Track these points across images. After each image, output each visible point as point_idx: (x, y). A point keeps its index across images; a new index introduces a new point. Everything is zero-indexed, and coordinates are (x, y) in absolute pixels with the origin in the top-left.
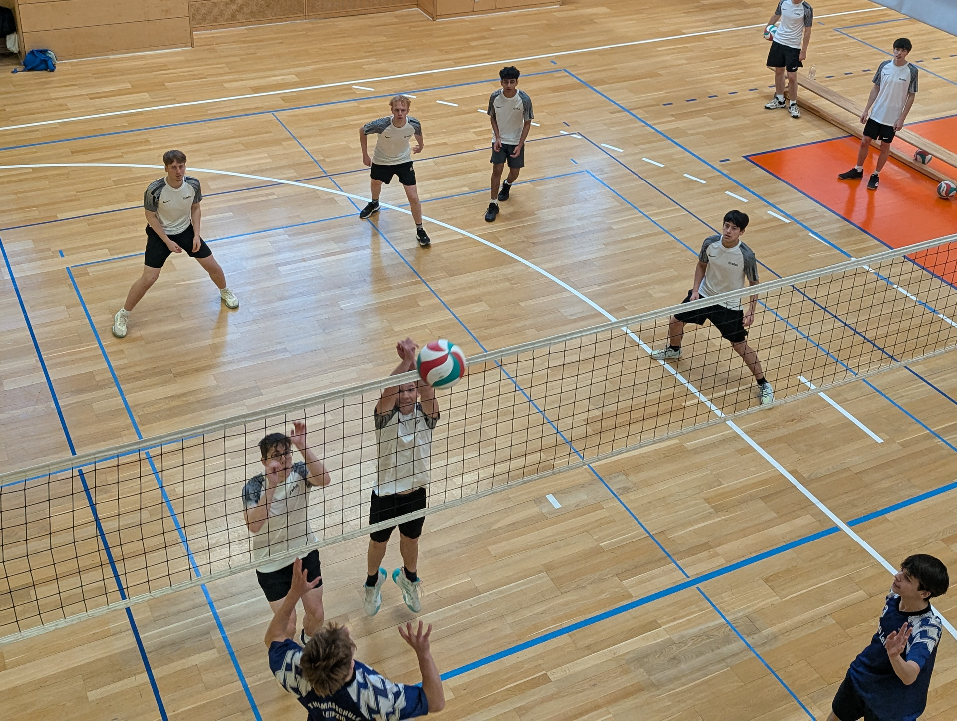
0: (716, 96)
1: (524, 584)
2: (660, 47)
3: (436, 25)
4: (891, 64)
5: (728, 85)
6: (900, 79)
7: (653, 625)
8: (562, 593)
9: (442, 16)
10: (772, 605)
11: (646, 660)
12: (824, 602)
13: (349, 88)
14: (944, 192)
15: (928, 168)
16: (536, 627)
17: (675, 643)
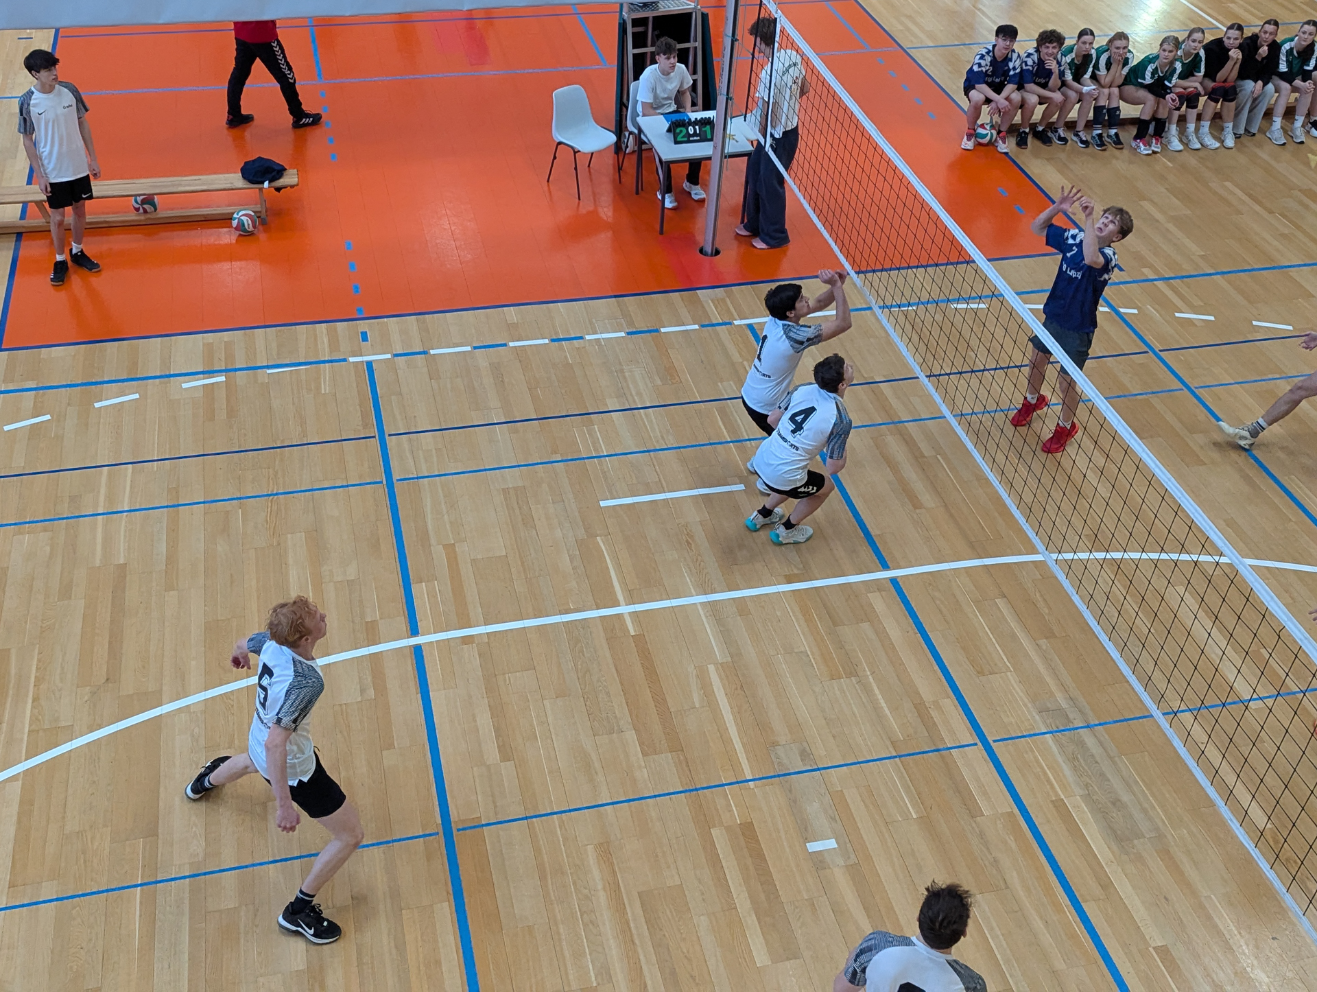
1: (991, 929)
6: (64, 108)
7: (1059, 806)
10: (1020, 682)
11: (1119, 832)
16: (1073, 936)
17: (1089, 794)
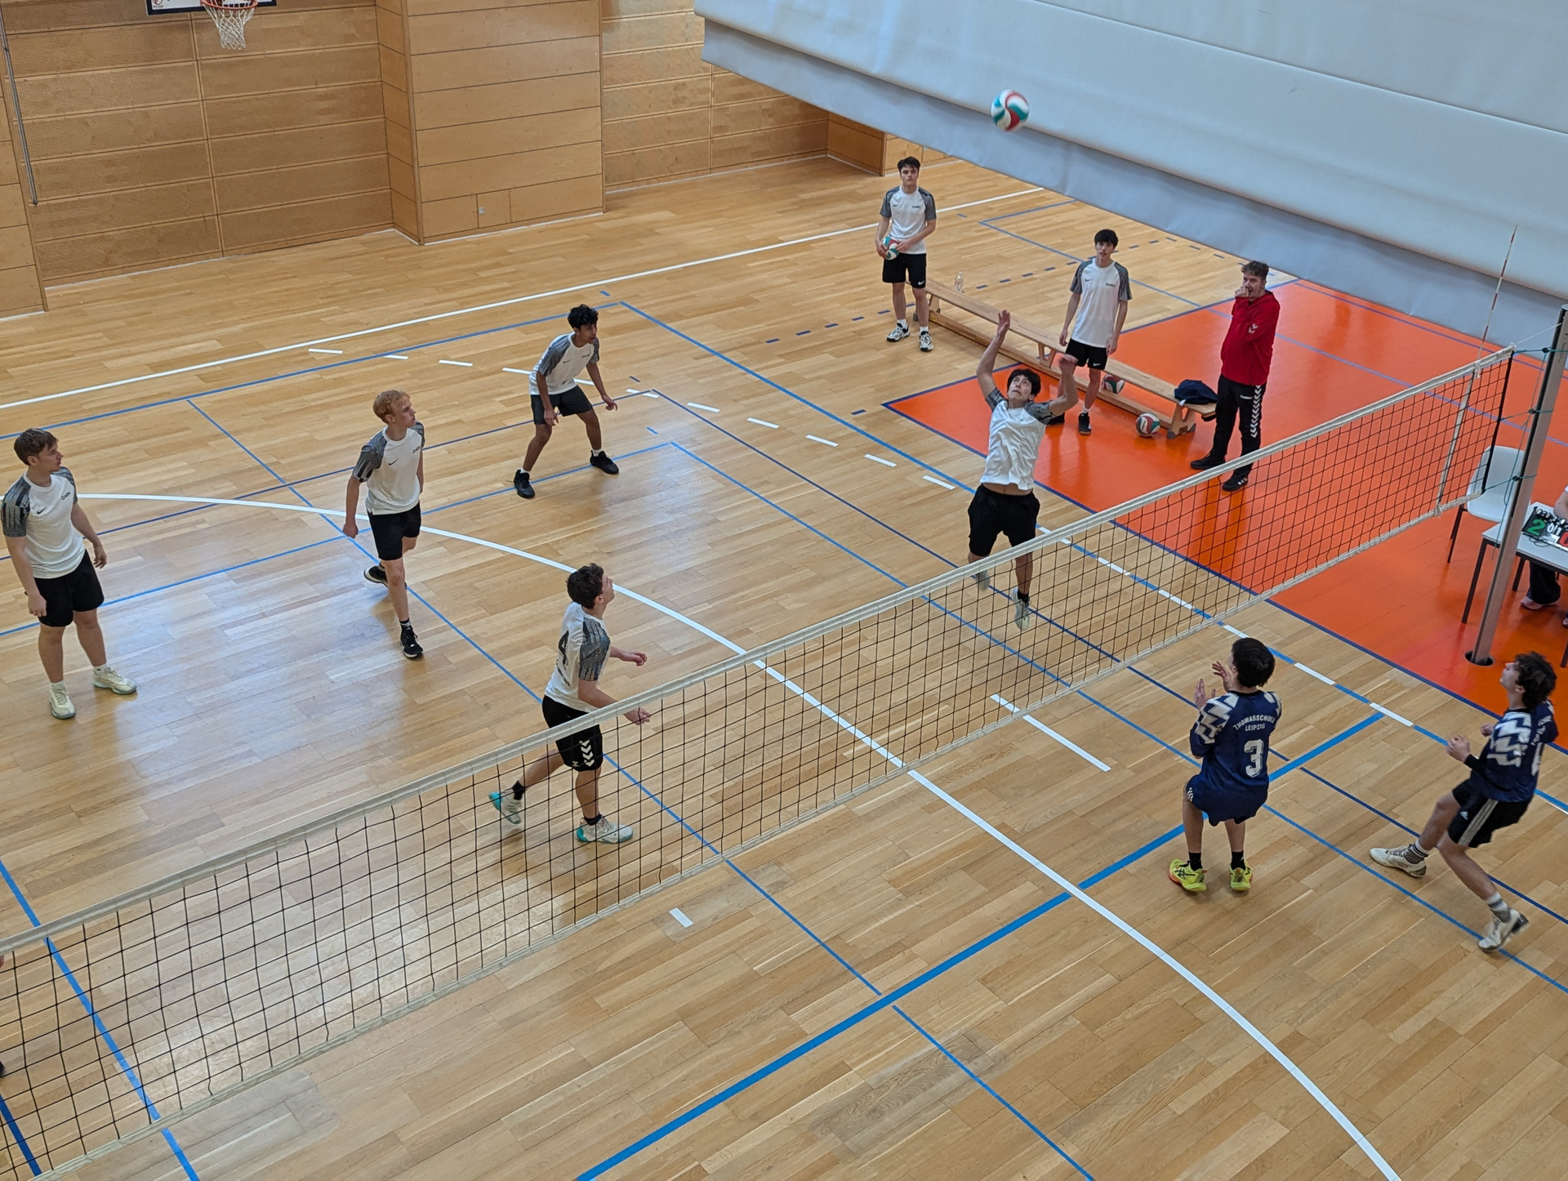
0: (836, 325)
1: (652, 1043)
2: (751, 262)
3: (425, 251)
4: (1093, 265)
5: (850, 308)
6: (1107, 284)
7: (840, 1069)
8: (709, 1046)
9: (432, 238)
10: (996, 1013)
11: (837, 1120)
12: (1062, 997)
13: (304, 352)
14: (1145, 428)
15: (1121, 398)
16: (677, 1102)
17: (873, 1090)
